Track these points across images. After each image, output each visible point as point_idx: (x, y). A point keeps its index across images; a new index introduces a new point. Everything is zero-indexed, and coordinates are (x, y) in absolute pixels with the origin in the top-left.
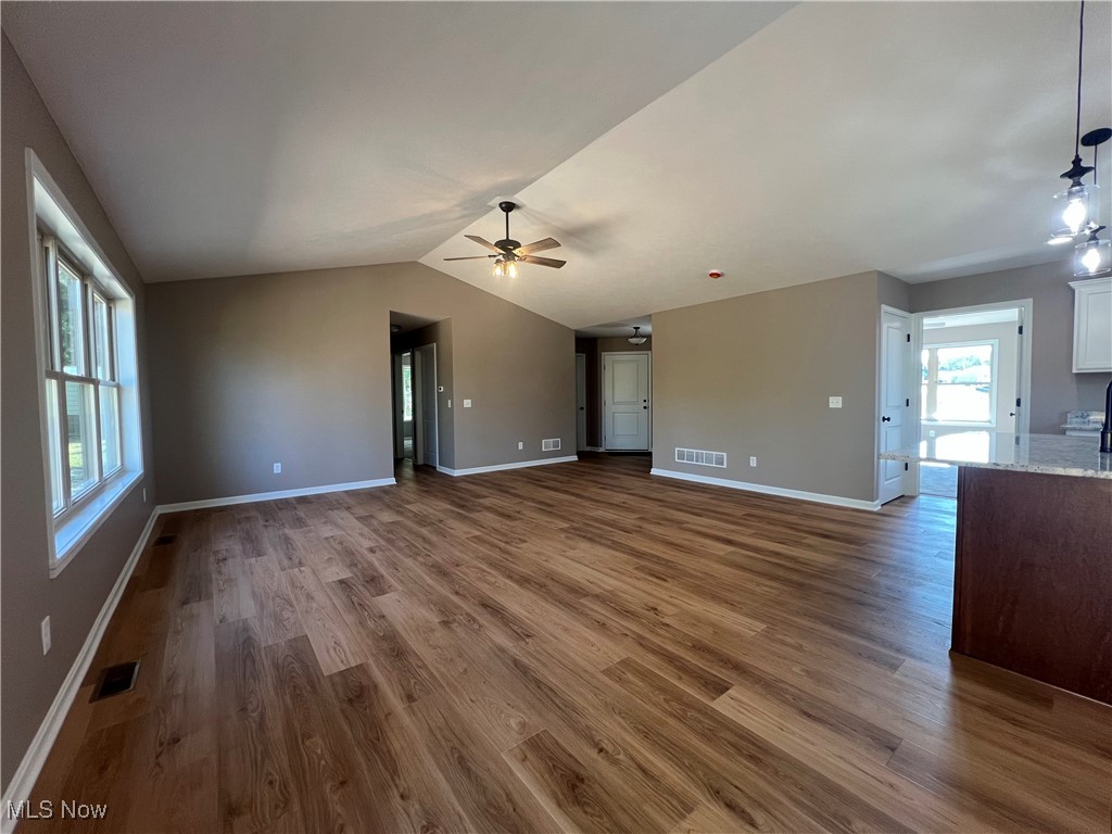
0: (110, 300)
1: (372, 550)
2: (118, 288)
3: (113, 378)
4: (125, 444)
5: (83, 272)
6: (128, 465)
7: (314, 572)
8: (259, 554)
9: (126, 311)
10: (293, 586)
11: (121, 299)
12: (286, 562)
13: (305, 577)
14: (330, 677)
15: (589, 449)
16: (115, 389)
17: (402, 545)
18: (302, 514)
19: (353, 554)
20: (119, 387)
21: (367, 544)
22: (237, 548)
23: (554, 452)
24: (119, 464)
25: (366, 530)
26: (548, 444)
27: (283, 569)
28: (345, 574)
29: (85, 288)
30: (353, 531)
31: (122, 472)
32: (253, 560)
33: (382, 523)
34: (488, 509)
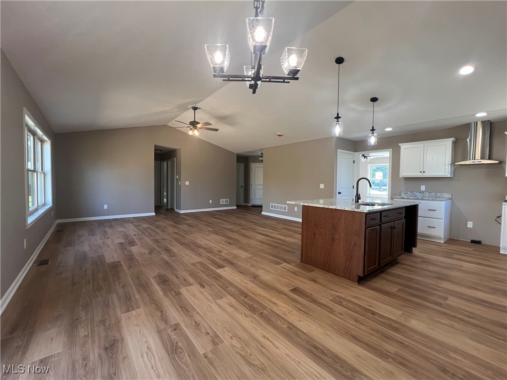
0: (42, 141)
1: (135, 235)
2: (45, 138)
3: (42, 170)
4: (46, 194)
5: (34, 134)
6: (47, 202)
7: (112, 240)
8: (94, 235)
9: (48, 146)
10: (103, 244)
11: (46, 141)
12: (103, 238)
13: (109, 242)
14: (108, 264)
15: (245, 204)
16: (43, 174)
17: (147, 234)
18: (113, 224)
19: (128, 236)
20: (44, 173)
21: (134, 233)
22: (86, 233)
23: (225, 204)
24: (43, 202)
25: (136, 229)
26: (223, 201)
27: (101, 239)
28: (122, 241)
29: (34, 139)
30: (131, 230)
31: (45, 204)
32: (91, 237)
33: (143, 228)
34: (186, 224)
